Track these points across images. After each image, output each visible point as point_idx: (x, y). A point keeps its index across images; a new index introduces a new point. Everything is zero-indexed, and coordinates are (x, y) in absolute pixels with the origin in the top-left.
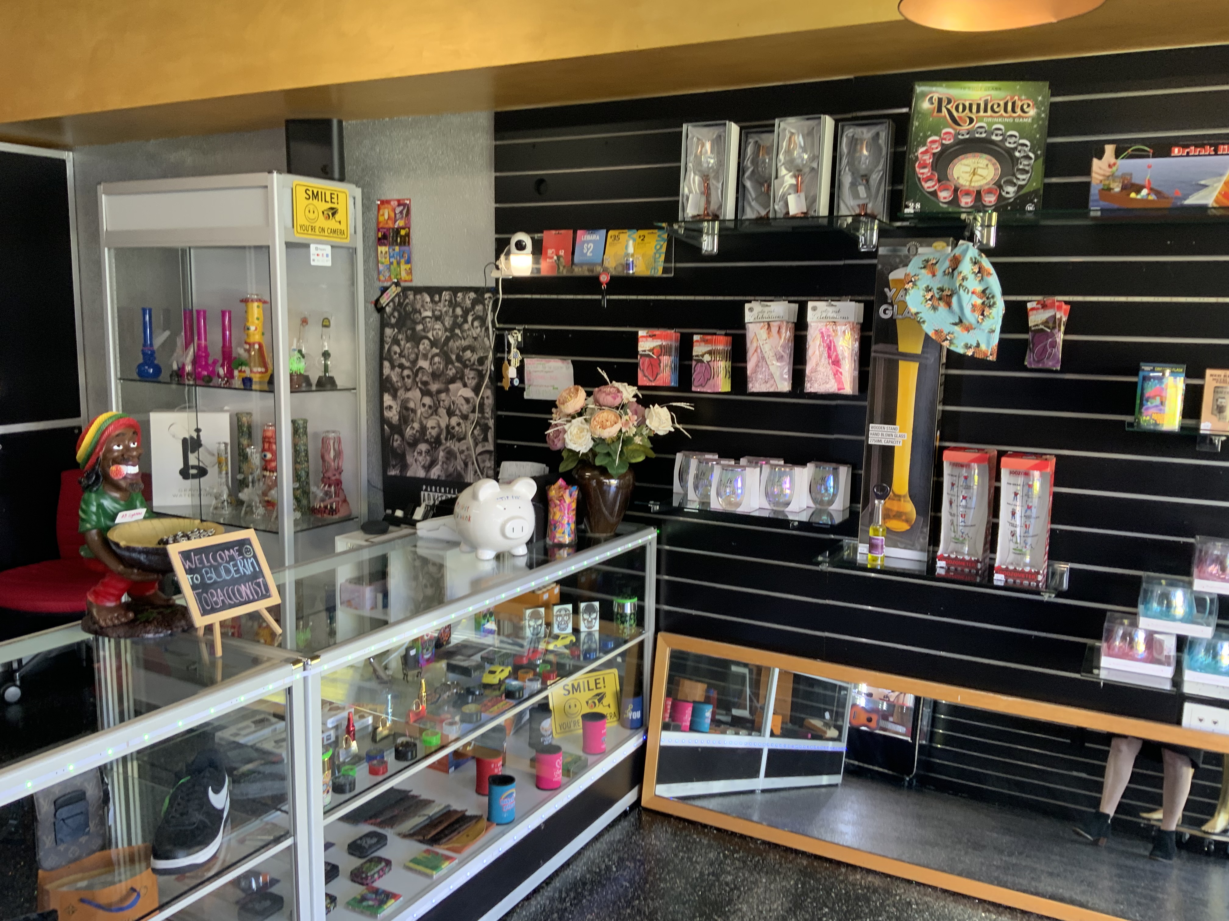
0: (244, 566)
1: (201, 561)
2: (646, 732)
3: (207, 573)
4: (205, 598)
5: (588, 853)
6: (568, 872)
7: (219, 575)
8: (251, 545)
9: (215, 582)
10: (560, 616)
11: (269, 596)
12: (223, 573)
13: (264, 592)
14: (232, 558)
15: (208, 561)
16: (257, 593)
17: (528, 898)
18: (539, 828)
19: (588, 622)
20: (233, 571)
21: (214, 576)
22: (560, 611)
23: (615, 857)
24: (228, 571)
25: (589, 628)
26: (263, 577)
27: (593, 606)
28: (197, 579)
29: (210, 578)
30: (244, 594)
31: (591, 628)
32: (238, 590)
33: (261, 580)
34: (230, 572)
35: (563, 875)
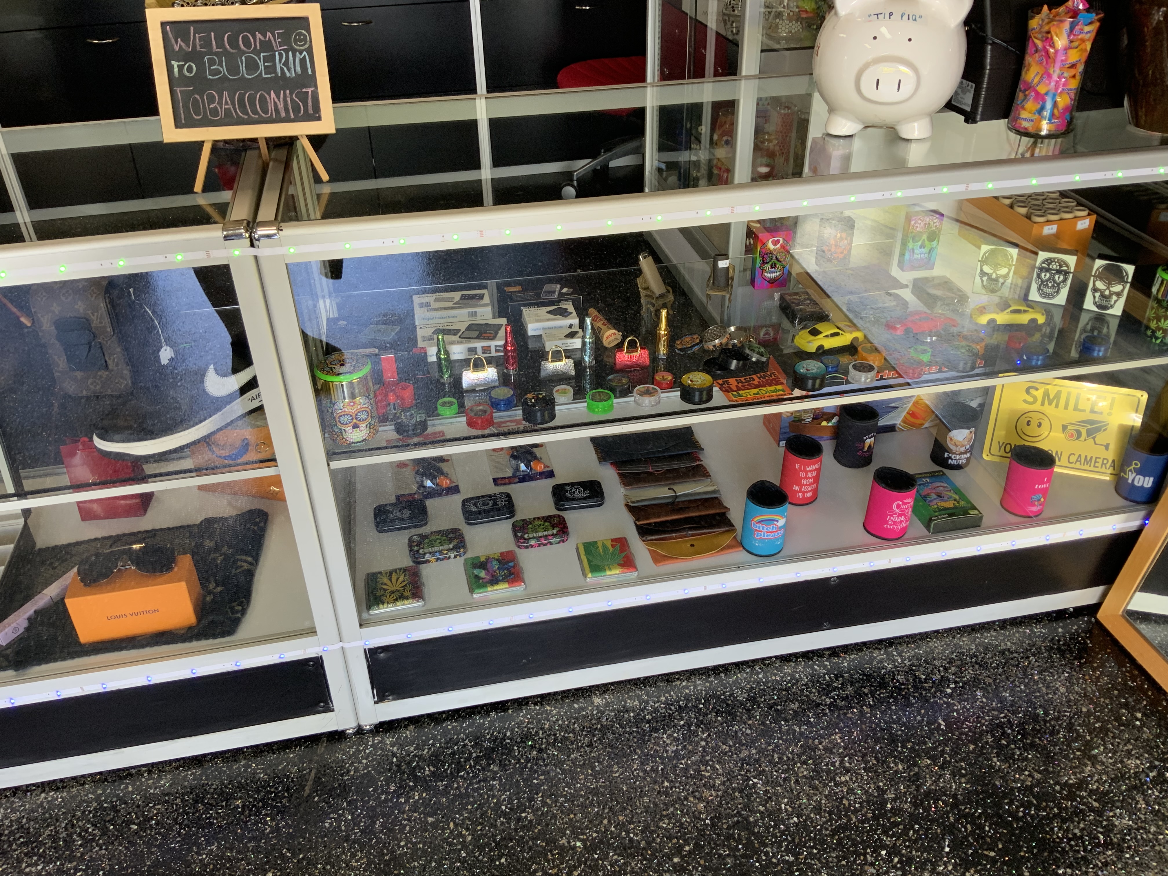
0: (286, 64)
1: (207, 43)
2: (1147, 517)
3: (212, 62)
4: (195, 100)
5: (936, 644)
6: (879, 655)
7: (233, 69)
8: (308, 30)
9: (224, 78)
10: (1048, 270)
11: (319, 119)
12: (243, 69)
13: (311, 111)
14: (267, 46)
15: (221, 45)
16: (297, 109)
17: (786, 659)
18: (828, 579)
19: (1103, 296)
20: (262, 67)
21: (224, 70)
22: (1049, 261)
23: (969, 674)
24: (252, 66)
25: (1100, 307)
26: (316, 86)
27: (1120, 270)
28: (190, 69)
29: (217, 72)
30: (271, 107)
31: (1106, 308)
32: (263, 99)
33: (310, 90)
34: (257, 67)
35: (866, 654)
